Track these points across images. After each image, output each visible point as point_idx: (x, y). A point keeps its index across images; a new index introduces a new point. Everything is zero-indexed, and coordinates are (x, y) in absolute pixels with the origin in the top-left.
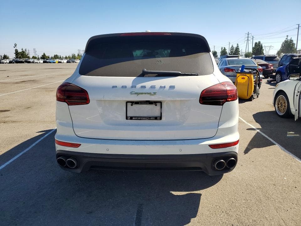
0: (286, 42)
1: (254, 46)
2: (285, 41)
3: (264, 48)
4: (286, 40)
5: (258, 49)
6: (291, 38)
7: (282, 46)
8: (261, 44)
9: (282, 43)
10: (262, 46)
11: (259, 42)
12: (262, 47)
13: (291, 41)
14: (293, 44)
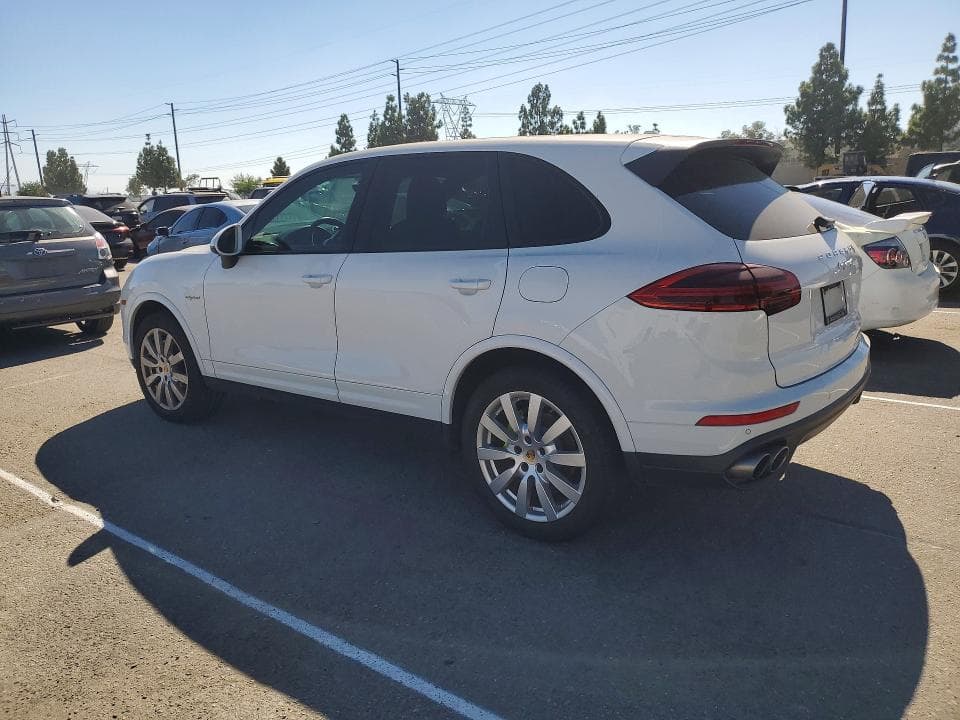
0: (148, 152)
1: (44, 162)
2: (145, 149)
3: (81, 171)
4: (148, 146)
5: (61, 173)
6: (160, 142)
7: (140, 167)
8: (69, 157)
9: (137, 156)
10: (73, 162)
11: (62, 152)
12: (74, 168)
13: (162, 151)
14: (170, 160)
